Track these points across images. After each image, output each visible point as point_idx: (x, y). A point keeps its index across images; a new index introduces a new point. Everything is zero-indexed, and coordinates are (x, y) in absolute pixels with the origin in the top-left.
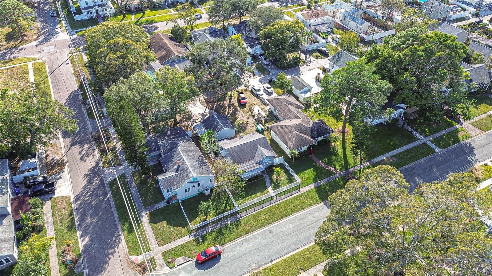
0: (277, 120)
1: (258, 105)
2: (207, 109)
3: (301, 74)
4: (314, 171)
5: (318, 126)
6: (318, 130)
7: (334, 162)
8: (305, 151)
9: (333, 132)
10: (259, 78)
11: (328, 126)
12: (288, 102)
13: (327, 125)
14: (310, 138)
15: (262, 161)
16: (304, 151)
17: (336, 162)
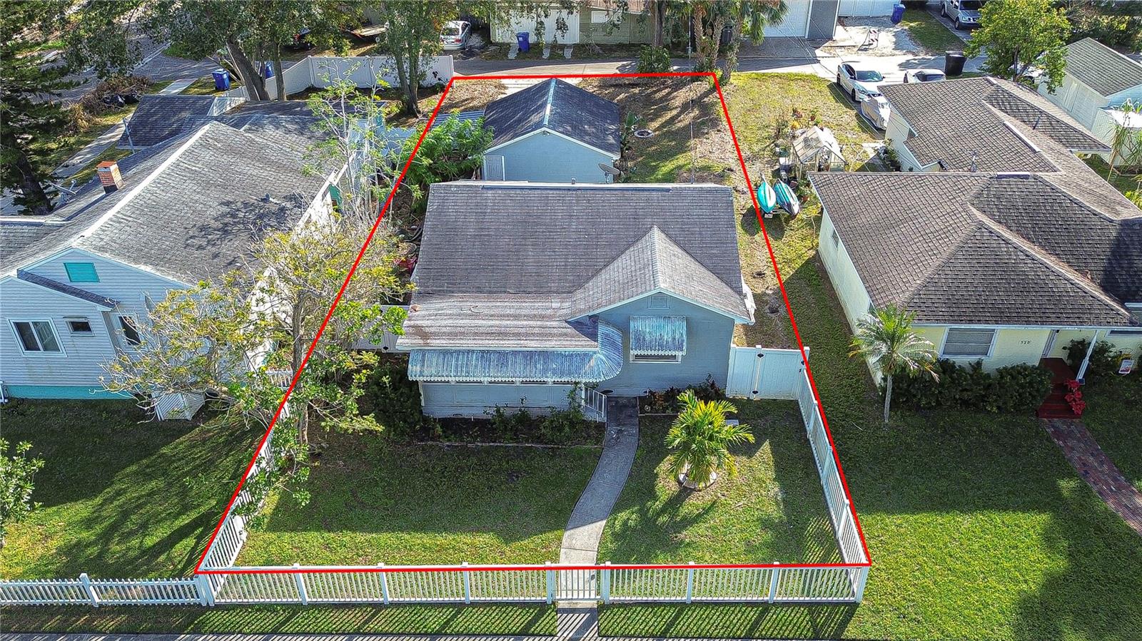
8: (1015, 374)
15: (621, 322)
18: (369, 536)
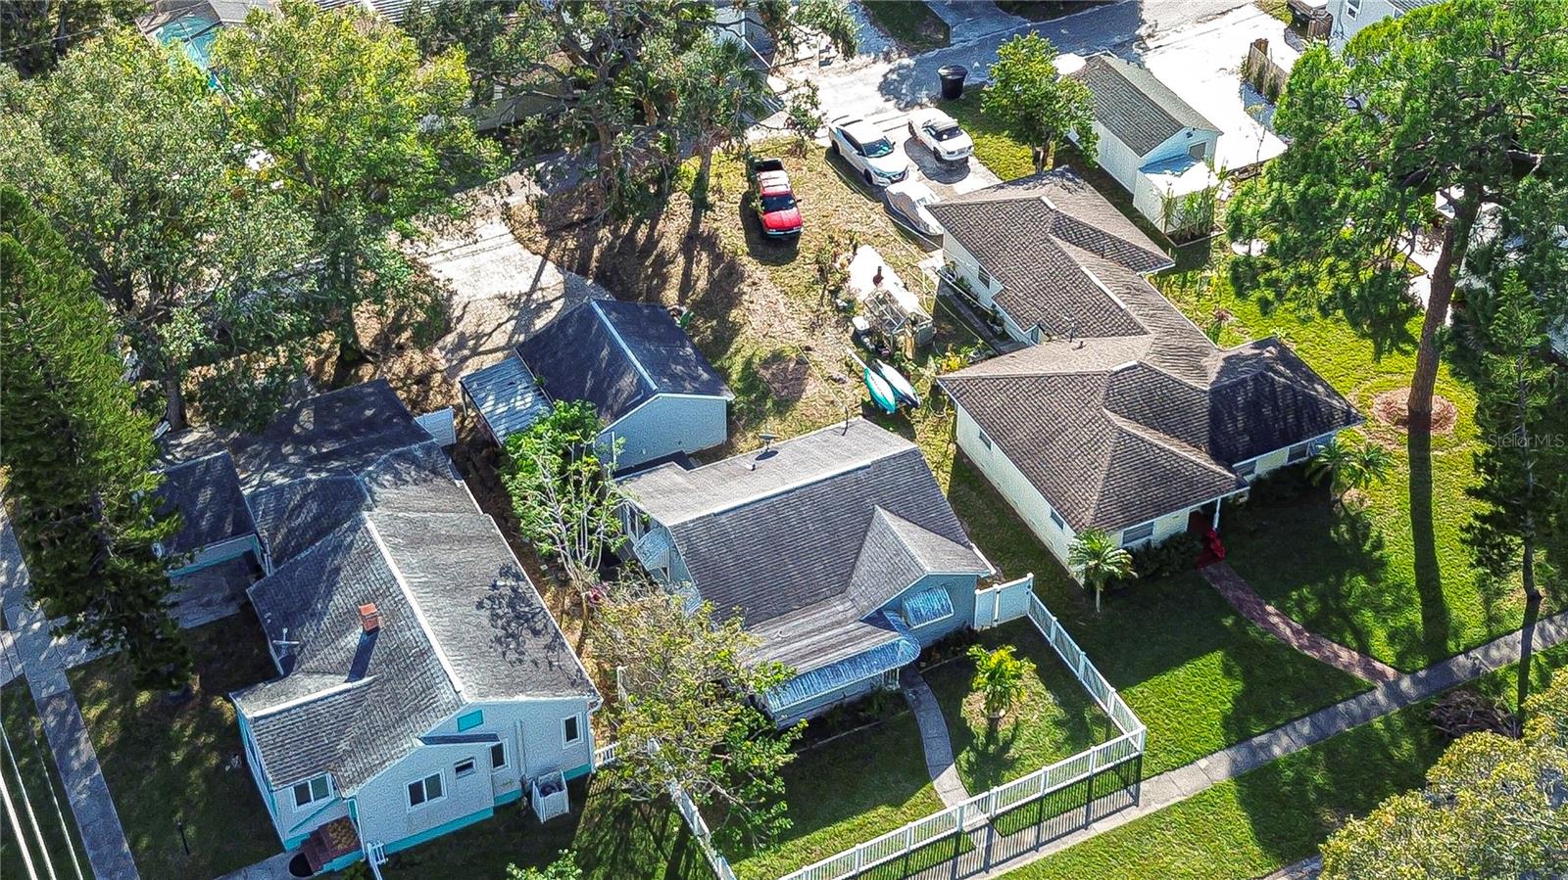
0: (996, 340)
1: (876, 240)
2: (550, 266)
3: (1151, 43)
4: (1228, 672)
5: (1255, 379)
6: (1254, 407)
7: (1355, 610)
9: (1349, 418)
10: (883, 67)
11: (1322, 382)
12: (1069, 229)
13: (1312, 378)
14: (1202, 459)
16: (1164, 544)
17: (1368, 615)
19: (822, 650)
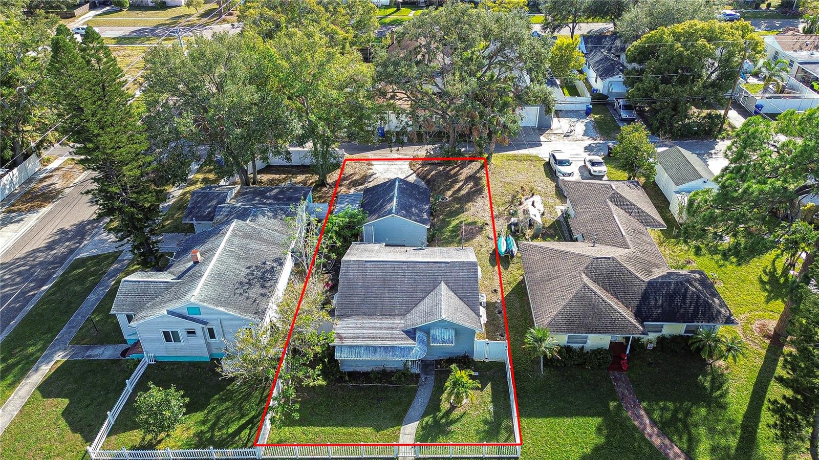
4: (599, 430)
5: (677, 283)
6: (670, 297)
7: (696, 425)
8: (598, 352)
9: (729, 321)
11: (720, 298)
12: (618, 199)
13: (715, 294)
14: (628, 315)
15: (426, 330)
16: (593, 351)
17: (703, 431)
18: (321, 428)
19: (375, 338)
